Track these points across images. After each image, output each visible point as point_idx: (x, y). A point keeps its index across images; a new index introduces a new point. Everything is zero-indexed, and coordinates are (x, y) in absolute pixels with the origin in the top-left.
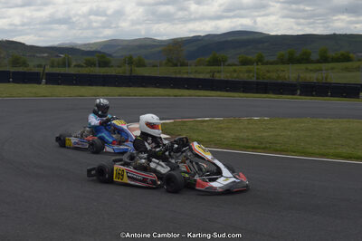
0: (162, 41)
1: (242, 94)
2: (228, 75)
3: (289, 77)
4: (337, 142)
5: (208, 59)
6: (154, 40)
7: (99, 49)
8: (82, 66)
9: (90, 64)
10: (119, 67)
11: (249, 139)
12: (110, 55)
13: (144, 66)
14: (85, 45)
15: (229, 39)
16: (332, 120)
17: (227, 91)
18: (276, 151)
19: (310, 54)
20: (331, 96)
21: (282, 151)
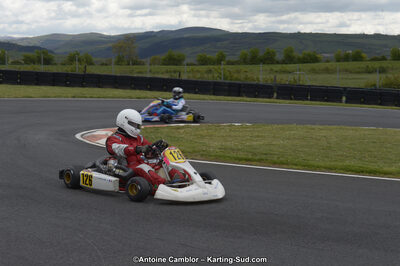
0: (110, 37)
1: (213, 97)
2: (191, 75)
3: (258, 79)
4: (340, 153)
5: (163, 57)
6: (101, 36)
7: (38, 44)
8: (21, 63)
9: (28, 60)
10: (62, 64)
11: (239, 150)
12: (52, 52)
13: (91, 64)
14: (23, 39)
15: (185, 36)
16: (321, 127)
17: (196, 93)
18: (274, 164)
19: (274, 53)
20: (311, 100)
21: (281, 164)
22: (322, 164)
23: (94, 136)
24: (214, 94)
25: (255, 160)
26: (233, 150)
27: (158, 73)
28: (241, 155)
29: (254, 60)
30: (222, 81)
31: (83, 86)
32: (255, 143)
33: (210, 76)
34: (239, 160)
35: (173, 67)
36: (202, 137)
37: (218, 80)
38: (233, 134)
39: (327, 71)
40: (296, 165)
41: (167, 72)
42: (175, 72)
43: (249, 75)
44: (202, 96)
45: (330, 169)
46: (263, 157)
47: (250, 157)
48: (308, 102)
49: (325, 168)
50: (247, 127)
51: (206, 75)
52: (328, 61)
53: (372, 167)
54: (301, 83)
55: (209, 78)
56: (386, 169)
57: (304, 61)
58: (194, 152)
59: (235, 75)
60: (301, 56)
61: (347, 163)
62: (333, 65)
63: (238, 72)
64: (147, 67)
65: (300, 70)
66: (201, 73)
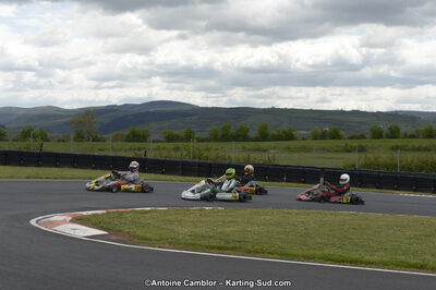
2: (157, 153)
3: (230, 158)
10: (14, 140)
12: (3, 127)
13: (47, 140)
15: (152, 110)
16: (297, 211)
17: (163, 173)
18: (249, 252)
19: (247, 130)
20: (287, 181)
21: (256, 253)
22: (299, 252)
23: (51, 222)
24: (183, 174)
25: (228, 249)
26: (203, 236)
27: (120, 150)
28: (213, 243)
29: (226, 137)
30: (192, 160)
31: (39, 166)
32: (228, 229)
33: (178, 153)
34: (211, 248)
35: (137, 145)
36: (171, 222)
37: (187, 159)
38: (203, 219)
39: (304, 149)
40: (272, 254)
41: (130, 149)
42: (139, 149)
43: (221, 154)
44: (168, 177)
45: (308, 258)
46: (237, 245)
47: (222, 244)
48: (284, 184)
49: (304, 257)
50: (219, 212)
51: (173, 153)
52: (303, 139)
53: (353, 255)
54: (276, 162)
55: (176, 156)
56: (368, 258)
57: (279, 138)
58: (162, 239)
59: (205, 154)
60: (276, 133)
61: (326, 252)
62: (310, 143)
63: (209, 150)
64: (109, 144)
65: (274, 148)
66: (167, 152)
